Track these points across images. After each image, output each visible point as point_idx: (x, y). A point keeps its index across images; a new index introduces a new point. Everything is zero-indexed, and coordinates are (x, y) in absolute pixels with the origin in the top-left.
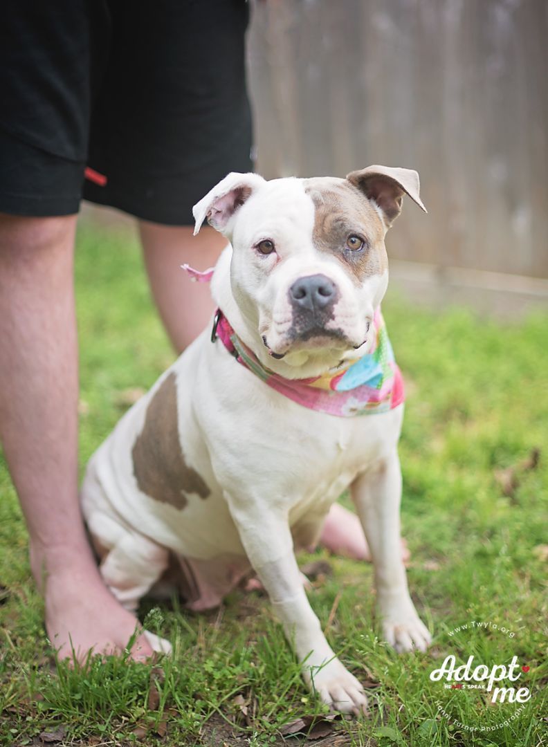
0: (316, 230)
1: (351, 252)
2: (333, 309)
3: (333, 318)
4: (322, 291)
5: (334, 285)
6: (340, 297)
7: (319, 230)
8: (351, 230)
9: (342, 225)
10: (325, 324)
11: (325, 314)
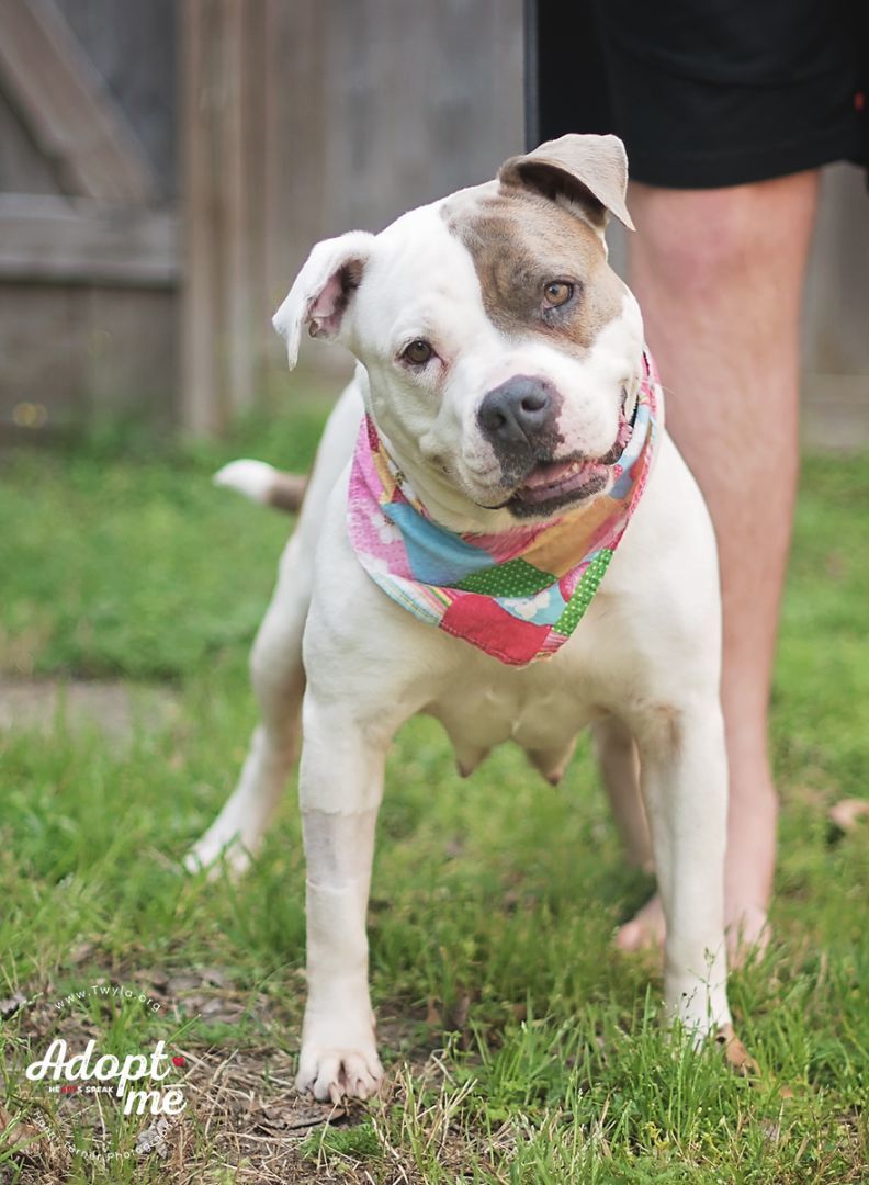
0: (485, 294)
1: (554, 310)
2: (557, 425)
3: (561, 439)
4: (529, 405)
5: (544, 386)
6: (562, 401)
7: (493, 294)
8: (543, 278)
9: (527, 275)
10: (551, 453)
11: (547, 439)
